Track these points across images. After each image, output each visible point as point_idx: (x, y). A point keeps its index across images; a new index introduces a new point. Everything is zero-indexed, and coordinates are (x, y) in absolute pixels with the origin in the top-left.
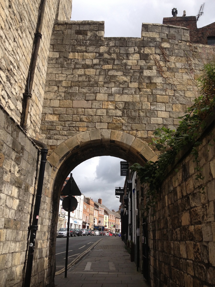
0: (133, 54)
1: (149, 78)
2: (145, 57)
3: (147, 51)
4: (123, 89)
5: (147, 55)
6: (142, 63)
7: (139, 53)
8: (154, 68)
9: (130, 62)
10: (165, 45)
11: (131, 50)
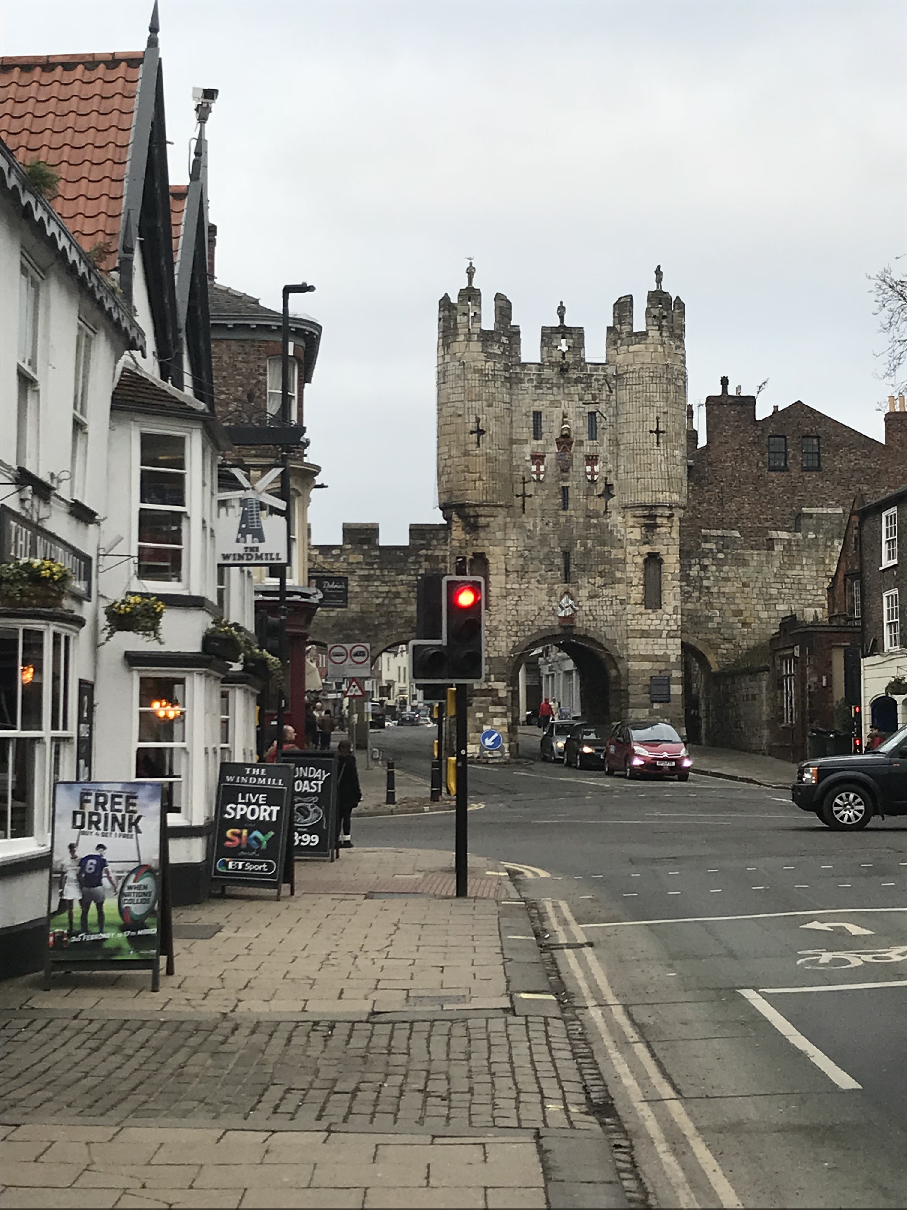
0: (695, 565)
1: (708, 588)
2: (704, 568)
3: (706, 562)
4: (688, 598)
5: (707, 566)
6: (702, 574)
7: (699, 564)
8: (712, 578)
9: (692, 573)
10: (721, 556)
11: (693, 561)
